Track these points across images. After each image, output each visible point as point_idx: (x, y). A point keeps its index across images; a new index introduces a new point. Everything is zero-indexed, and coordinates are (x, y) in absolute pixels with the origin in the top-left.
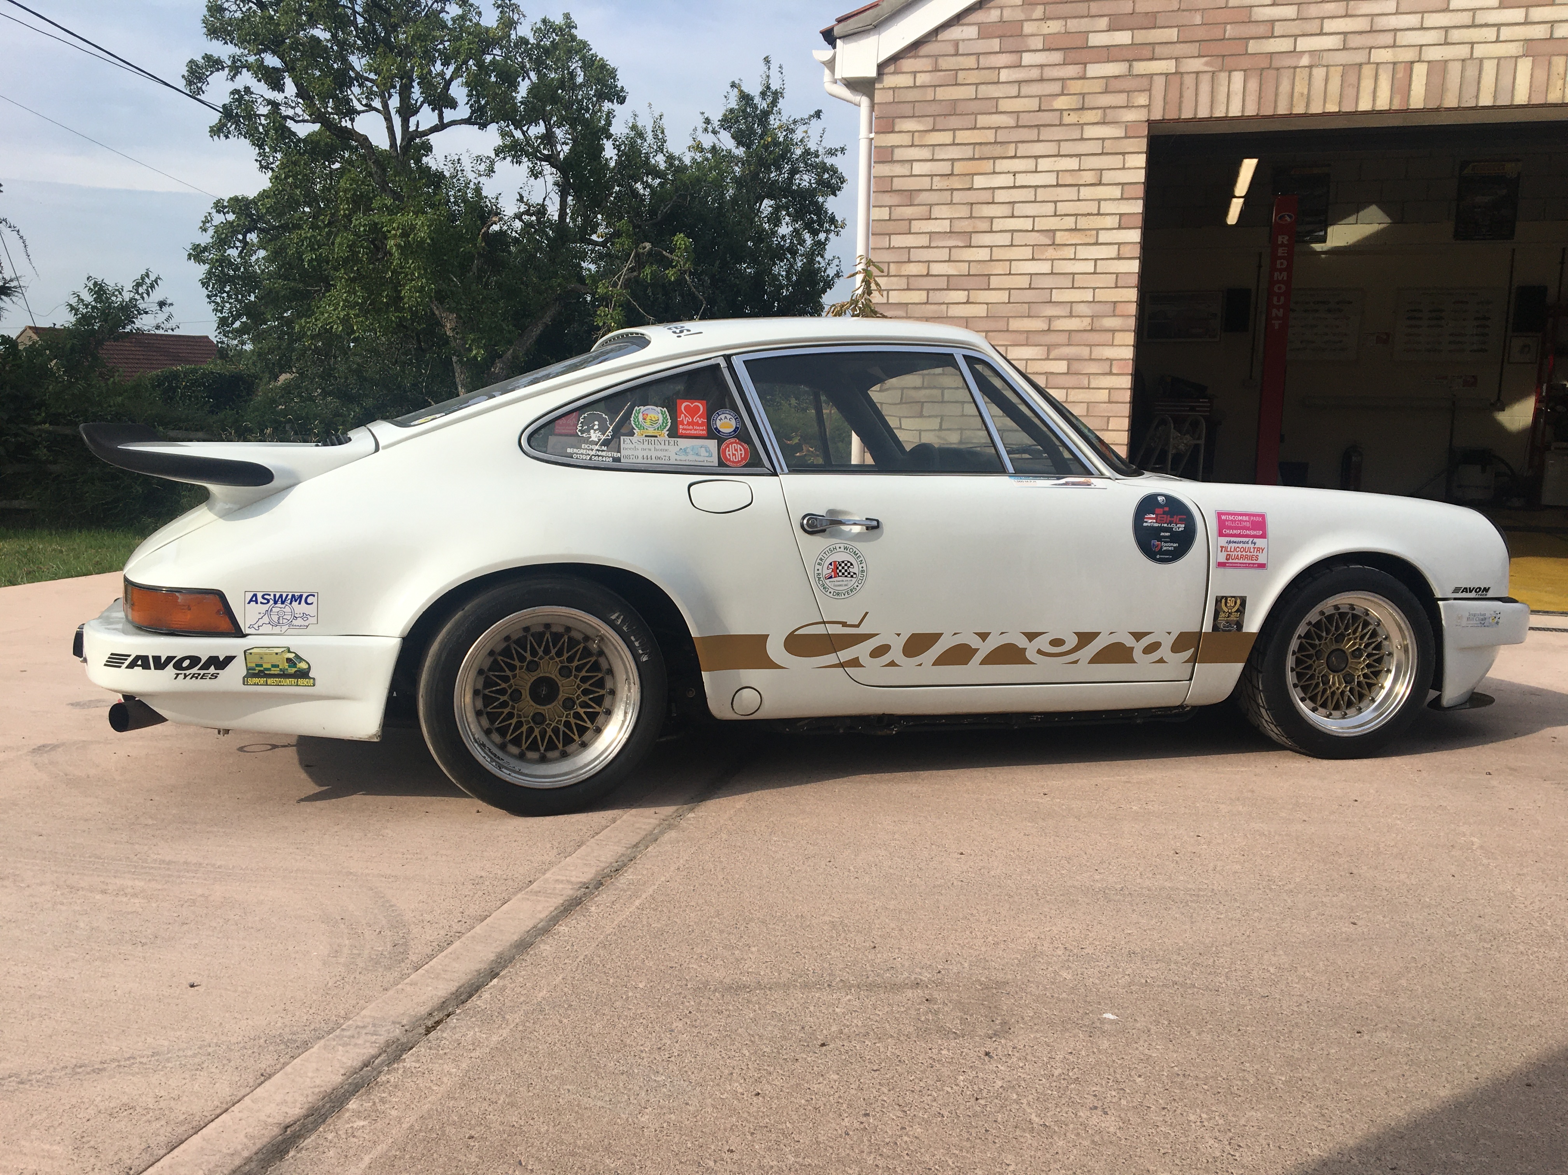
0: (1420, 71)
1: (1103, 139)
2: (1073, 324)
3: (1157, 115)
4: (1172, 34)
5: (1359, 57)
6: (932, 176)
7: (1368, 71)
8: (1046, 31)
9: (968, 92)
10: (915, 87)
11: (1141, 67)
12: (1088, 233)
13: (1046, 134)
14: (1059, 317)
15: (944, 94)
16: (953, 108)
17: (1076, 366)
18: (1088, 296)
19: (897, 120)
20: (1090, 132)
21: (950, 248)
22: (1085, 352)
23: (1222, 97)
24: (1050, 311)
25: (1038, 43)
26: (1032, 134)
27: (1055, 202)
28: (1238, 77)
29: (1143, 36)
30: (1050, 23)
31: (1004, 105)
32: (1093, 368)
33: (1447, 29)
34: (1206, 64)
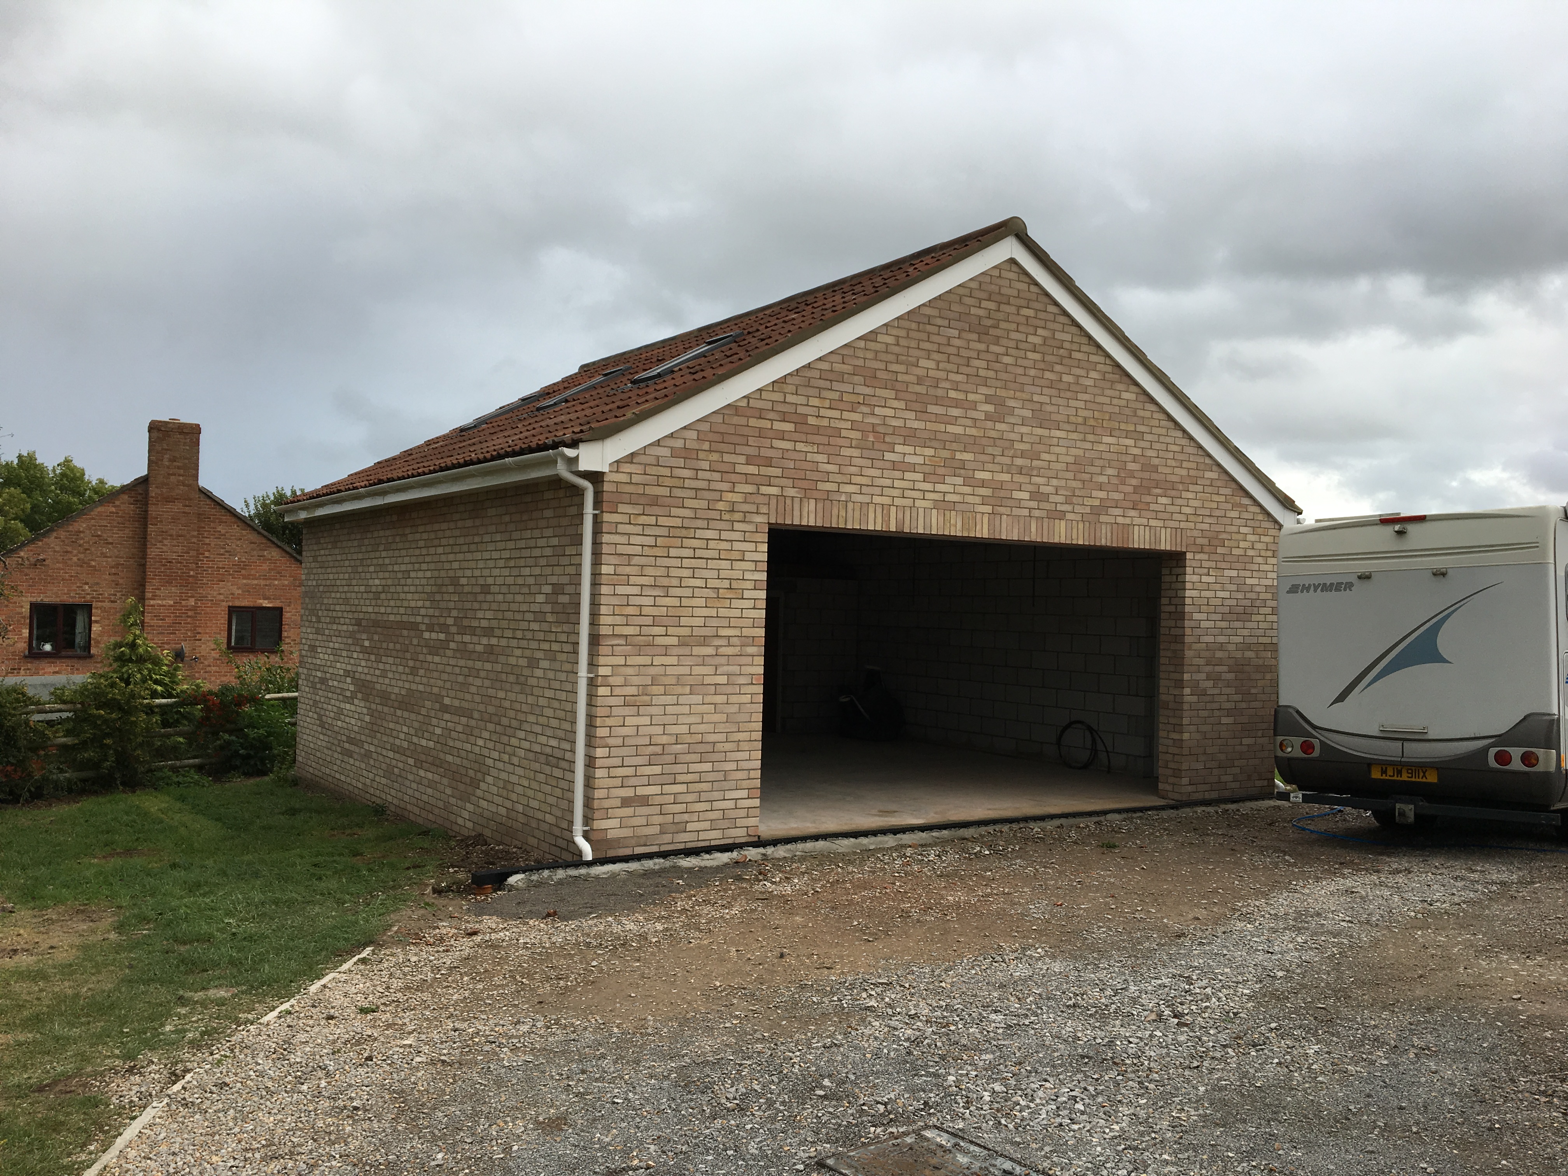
0: (893, 509)
1: (745, 532)
2: (730, 651)
3: (773, 521)
4: (778, 472)
5: (867, 499)
6: (642, 546)
7: (871, 508)
8: (711, 458)
9: (665, 491)
10: (631, 483)
11: (764, 490)
12: (737, 591)
13: (712, 524)
14: (721, 646)
15: (649, 490)
16: (655, 501)
17: (732, 678)
18: (737, 632)
19: (620, 505)
20: (737, 526)
21: (655, 597)
22: (736, 669)
23: (805, 514)
24: (717, 642)
25: (705, 465)
26: (703, 524)
27: (719, 570)
28: (812, 502)
29: (765, 471)
30: (713, 454)
31: (688, 503)
32: (742, 680)
33: (904, 489)
34: (797, 492)
